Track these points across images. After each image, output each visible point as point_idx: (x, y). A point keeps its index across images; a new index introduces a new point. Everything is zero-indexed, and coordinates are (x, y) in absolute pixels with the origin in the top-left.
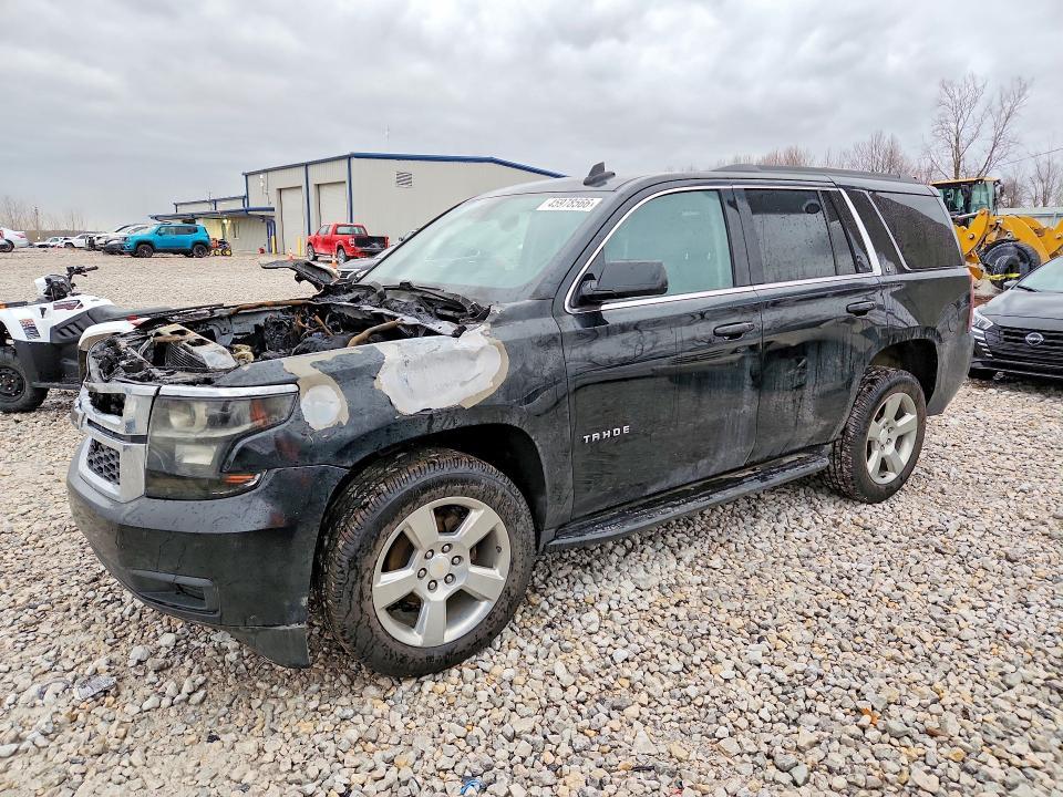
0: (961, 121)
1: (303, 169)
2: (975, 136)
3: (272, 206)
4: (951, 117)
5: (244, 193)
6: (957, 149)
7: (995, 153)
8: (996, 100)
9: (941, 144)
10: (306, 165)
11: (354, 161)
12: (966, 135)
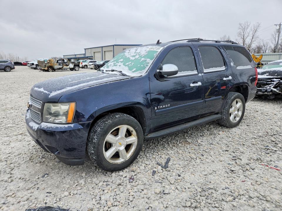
0: (245, 32)
1: (101, 48)
2: (248, 36)
3: (92, 56)
4: (242, 32)
5: (84, 53)
6: (244, 39)
7: (253, 40)
8: (253, 27)
9: (240, 38)
10: (102, 47)
11: (115, 46)
12: (246, 36)
